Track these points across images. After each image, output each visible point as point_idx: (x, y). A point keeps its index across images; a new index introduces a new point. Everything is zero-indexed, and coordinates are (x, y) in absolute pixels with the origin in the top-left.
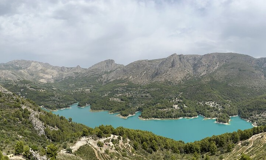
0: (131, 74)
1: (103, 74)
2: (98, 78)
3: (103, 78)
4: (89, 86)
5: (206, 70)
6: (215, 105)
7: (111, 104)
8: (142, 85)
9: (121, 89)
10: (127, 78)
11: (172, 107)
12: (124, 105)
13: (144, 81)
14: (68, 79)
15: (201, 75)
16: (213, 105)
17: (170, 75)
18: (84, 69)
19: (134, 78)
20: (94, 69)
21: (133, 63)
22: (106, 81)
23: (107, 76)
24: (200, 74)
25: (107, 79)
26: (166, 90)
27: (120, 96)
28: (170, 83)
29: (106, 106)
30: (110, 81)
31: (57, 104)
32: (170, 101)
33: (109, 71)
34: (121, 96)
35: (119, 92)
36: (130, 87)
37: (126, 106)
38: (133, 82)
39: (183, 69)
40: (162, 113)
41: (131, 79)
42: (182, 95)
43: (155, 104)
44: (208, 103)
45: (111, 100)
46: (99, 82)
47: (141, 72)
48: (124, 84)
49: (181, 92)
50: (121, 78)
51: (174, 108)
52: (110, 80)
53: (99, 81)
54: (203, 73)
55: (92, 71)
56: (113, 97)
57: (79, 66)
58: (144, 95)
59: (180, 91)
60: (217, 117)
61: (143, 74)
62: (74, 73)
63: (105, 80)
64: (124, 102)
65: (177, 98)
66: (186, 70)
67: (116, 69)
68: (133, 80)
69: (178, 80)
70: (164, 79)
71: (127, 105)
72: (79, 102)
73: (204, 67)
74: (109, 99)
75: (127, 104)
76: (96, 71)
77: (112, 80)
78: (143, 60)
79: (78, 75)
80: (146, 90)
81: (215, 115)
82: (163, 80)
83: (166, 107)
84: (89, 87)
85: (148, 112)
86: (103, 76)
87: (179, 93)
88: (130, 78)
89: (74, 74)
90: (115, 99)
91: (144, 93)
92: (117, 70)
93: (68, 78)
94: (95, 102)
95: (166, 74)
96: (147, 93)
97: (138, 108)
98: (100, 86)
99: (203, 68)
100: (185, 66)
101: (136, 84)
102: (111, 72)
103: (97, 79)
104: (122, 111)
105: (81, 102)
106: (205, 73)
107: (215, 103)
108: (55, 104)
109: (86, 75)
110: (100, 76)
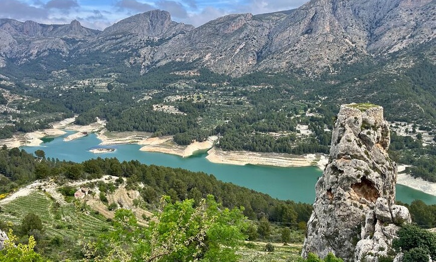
0: (208, 48)
1: (142, 47)
2: (128, 56)
3: (142, 56)
4: (107, 76)
5: (407, 37)
6: (414, 132)
7: (156, 119)
8: (233, 76)
9: (184, 84)
10: (200, 58)
11: (292, 129)
12: (184, 122)
13: (238, 67)
14: (47, 56)
15: (391, 51)
16: (406, 131)
17: (301, 52)
18: (92, 31)
19: (215, 59)
20: (119, 34)
21: (215, 21)
22: (149, 63)
23: (152, 52)
24: (390, 48)
25: (152, 58)
26: (286, 90)
27: (178, 100)
28: (300, 72)
29: (143, 123)
30: (158, 65)
31: (14, 123)
32: (290, 115)
33: (157, 39)
34: (181, 101)
35: (179, 90)
36: (204, 81)
37: (189, 123)
38: (212, 69)
39: (340, 37)
40: (266, 141)
41: (209, 60)
42: (325, 102)
43: (254, 120)
44: (394, 125)
45: (155, 109)
46: (132, 67)
47: (233, 44)
48: (192, 74)
49: (325, 94)
50: (185, 58)
51: (299, 132)
52: (159, 61)
53: (131, 64)
54: (399, 44)
55: (113, 39)
56: (160, 102)
57: (78, 23)
58: (233, 100)
59: (322, 92)
60: (411, 162)
61: (238, 50)
62: (63, 39)
63: (147, 62)
64: (186, 114)
65: (309, 110)
66: (347, 40)
67: (174, 35)
68: (212, 63)
69: (323, 65)
70: (287, 63)
71: (191, 123)
72: (78, 115)
73: (405, 28)
74: (152, 108)
75: (193, 120)
76: (123, 38)
77: (163, 63)
78: (239, 16)
79: (76, 46)
80: (240, 89)
81: (408, 158)
82: (284, 64)
83: (278, 128)
84: (106, 79)
85: (236, 139)
86: (143, 52)
87: (319, 99)
88: (207, 58)
89: (62, 42)
90: (166, 107)
91: (235, 95)
92: (177, 37)
93: (46, 53)
94: (117, 115)
95: (292, 50)
96: (242, 96)
97: (215, 128)
98: (135, 77)
99: (400, 30)
100: (346, 28)
101: (220, 73)
102: (162, 41)
103: (125, 58)
104: (178, 134)
105: (84, 113)
106: (404, 45)
107: (414, 127)
108: (10, 122)
109: (97, 48)
110: (133, 50)
